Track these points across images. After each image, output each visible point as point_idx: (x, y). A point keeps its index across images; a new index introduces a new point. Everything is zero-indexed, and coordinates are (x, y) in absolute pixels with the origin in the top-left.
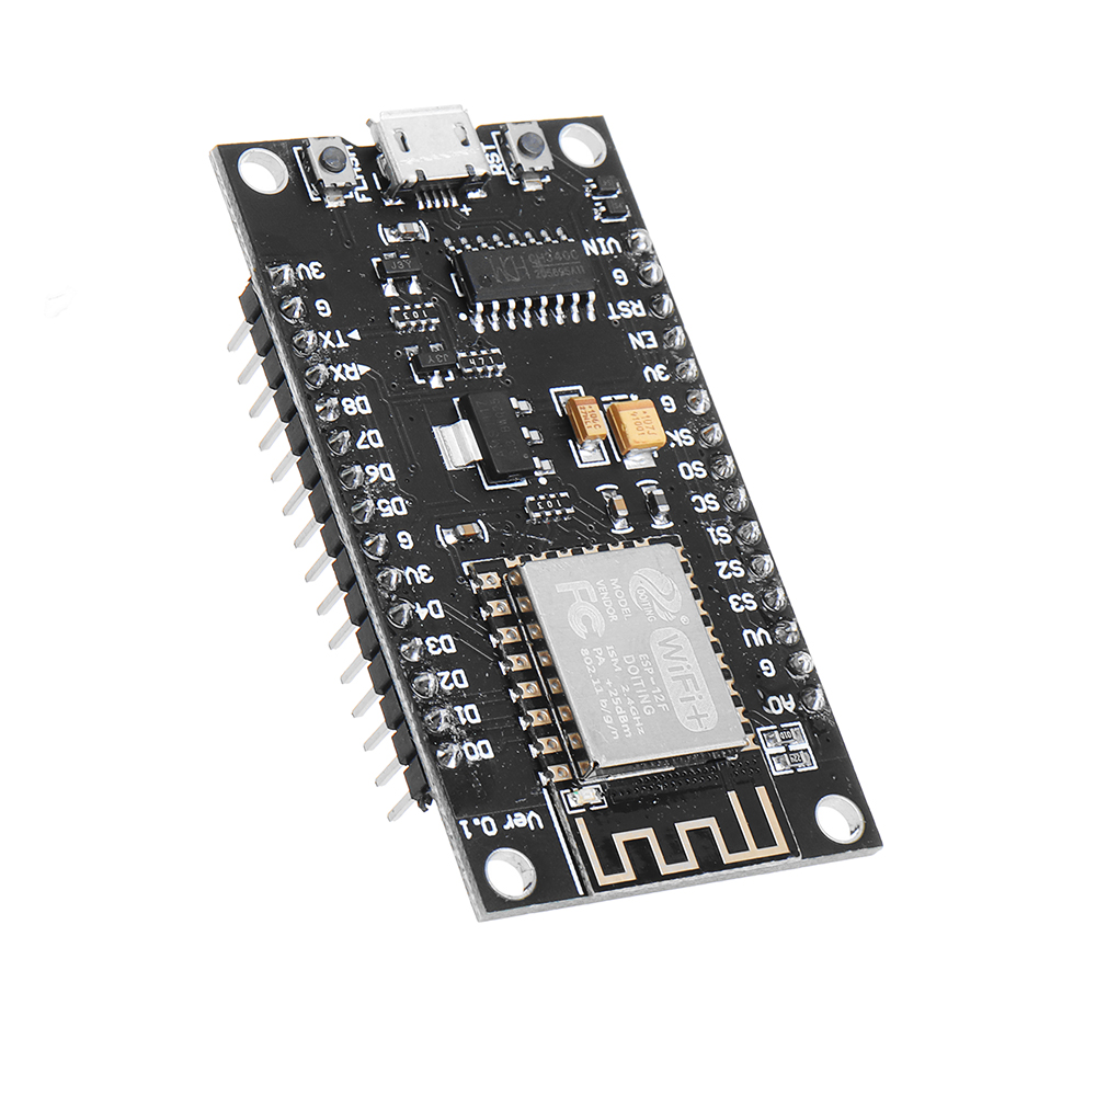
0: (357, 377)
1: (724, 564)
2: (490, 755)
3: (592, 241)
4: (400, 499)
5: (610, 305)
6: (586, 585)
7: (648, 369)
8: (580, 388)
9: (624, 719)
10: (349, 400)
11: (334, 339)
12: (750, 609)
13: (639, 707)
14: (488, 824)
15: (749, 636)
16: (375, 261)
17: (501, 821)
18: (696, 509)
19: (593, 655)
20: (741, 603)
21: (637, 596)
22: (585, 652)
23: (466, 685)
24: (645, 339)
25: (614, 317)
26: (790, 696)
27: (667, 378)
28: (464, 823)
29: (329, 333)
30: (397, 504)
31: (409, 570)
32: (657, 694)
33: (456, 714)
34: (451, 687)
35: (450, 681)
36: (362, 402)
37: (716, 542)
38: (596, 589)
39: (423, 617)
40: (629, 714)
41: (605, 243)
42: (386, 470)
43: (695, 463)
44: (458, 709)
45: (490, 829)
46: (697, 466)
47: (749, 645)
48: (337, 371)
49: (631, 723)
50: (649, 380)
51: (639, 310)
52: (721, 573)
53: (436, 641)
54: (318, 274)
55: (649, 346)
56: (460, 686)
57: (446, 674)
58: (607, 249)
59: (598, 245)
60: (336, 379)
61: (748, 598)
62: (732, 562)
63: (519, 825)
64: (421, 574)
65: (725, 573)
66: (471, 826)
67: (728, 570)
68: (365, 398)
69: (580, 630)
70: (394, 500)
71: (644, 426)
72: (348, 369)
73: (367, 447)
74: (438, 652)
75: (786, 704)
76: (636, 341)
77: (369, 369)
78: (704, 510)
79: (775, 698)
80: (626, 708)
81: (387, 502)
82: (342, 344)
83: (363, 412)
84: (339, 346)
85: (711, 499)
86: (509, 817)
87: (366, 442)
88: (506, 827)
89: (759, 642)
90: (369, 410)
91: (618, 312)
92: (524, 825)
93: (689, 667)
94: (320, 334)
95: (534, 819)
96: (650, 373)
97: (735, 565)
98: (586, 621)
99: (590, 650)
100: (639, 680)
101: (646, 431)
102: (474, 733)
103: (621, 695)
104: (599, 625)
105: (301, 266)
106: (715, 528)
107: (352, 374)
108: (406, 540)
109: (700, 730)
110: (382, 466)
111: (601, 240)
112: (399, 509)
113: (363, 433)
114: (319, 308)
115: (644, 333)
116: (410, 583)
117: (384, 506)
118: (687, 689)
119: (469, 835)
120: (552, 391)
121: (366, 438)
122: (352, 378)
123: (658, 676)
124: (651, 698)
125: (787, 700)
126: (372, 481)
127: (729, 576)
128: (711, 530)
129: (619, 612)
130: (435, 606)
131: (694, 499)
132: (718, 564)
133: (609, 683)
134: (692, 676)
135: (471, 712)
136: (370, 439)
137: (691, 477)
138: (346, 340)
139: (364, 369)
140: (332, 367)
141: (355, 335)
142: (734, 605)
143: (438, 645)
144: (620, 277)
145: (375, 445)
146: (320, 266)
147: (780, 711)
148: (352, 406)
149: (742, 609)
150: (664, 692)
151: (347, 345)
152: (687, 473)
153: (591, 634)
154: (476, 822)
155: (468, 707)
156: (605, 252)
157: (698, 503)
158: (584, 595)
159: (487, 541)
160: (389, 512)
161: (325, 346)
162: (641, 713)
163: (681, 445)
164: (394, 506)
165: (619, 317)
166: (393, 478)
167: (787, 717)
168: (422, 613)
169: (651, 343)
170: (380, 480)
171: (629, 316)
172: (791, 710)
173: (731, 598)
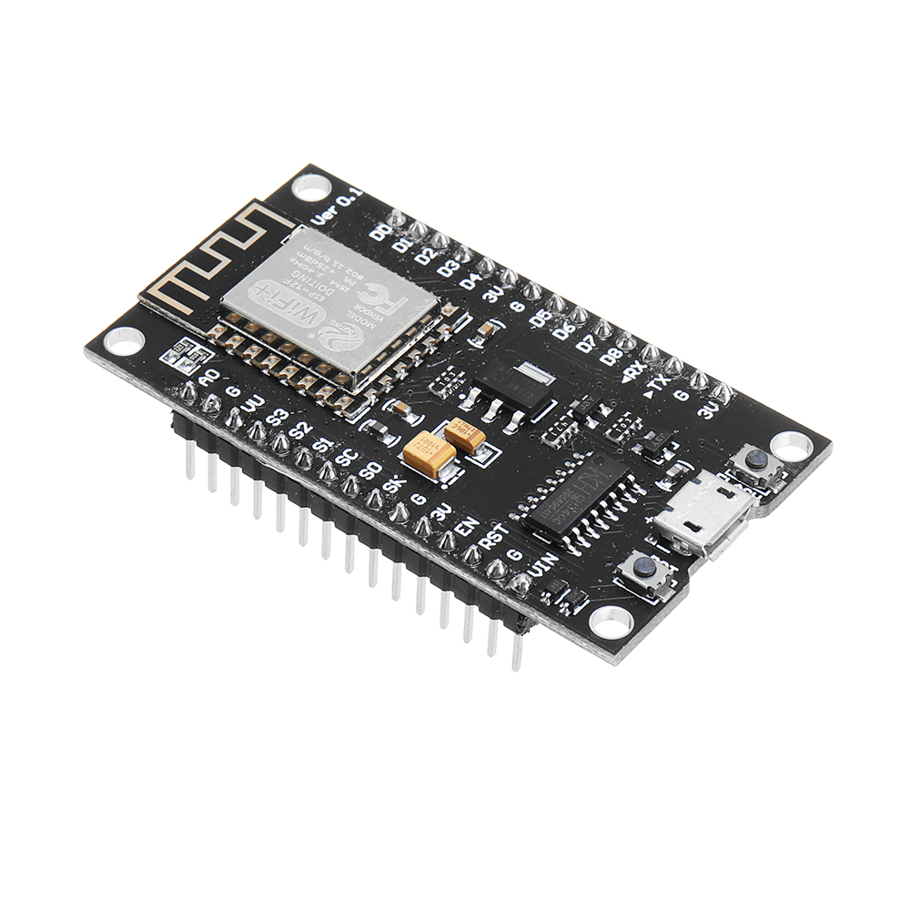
0: (626, 372)
1: (307, 430)
2: (372, 235)
3: (553, 564)
4: (540, 326)
5: (507, 532)
6: (389, 313)
7: (449, 511)
8: (484, 467)
9: (308, 259)
10: (619, 357)
11: (659, 383)
12: (270, 417)
13: (303, 272)
14: (345, 202)
15: (259, 402)
16: (677, 446)
17: (338, 208)
18: (350, 450)
19: (354, 279)
20: (278, 416)
21: (352, 328)
22: (360, 278)
23: (417, 259)
24: (466, 529)
25: (498, 526)
26: (206, 385)
27: (432, 515)
28: (359, 194)
29: (665, 384)
30: (539, 322)
31: (502, 293)
32: (297, 286)
33: (410, 241)
34: (424, 252)
35: (428, 254)
36: (610, 361)
37: (322, 440)
38: (380, 314)
39: (472, 275)
40: (308, 264)
41: (543, 569)
42: (563, 335)
43: (373, 476)
44: (411, 244)
45: (342, 201)
46: (369, 476)
47: (255, 396)
48: (641, 368)
49: (301, 260)
50: (443, 504)
51: (485, 543)
52: (305, 425)
53: (453, 269)
54: (703, 413)
55: (460, 525)
56: (420, 256)
57: (433, 256)
58: (538, 566)
59: (547, 564)
60: (637, 362)
61: (276, 422)
62: (302, 435)
63: (326, 213)
64: (492, 296)
65: (302, 426)
66: (354, 195)
67: (302, 429)
68: (611, 364)
69: (372, 287)
70: (543, 323)
71: (426, 445)
72: (635, 373)
73: (585, 339)
74: (447, 264)
75: (206, 379)
76: (471, 523)
77: (623, 382)
78: (345, 453)
79: (216, 378)
80: (312, 266)
81: (546, 319)
82: (652, 384)
83: (605, 356)
84: (653, 382)
85: (345, 462)
86: (336, 213)
87: (588, 342)
88: (333, 207)
89: (250, 402)
90: (602, 359)
91: (498, 532)
92: (323, 215)
93: (289, 312)
94: (669, 380)
95: (319, 221)
96: (446, 509)
97: (299, 435)
98: (373, 294)
99: (358, 281)
100: (315, 285)
101: (422, 443)
102: (390, 239)
103: (321, 271)
104: (363, 297)
105: (717, 409)
106: (329, 448)
107: (630, 372)
108: (517, 307)
109: (256, 284)
110: (567, 336)
111: (547, 569)
112: (536, 320)
113: (594, 345)
114: (684, 394)
115: (470, 531)
116: (495, 287)
117: (546, 316)
118: (280, 300)
119: (351, 190)
120: (500, 452)
121: (589, 343)
122: (628, 370)
123: (305, 295)
124: (300, 282)
125: (207, 382)
126: (565, 323)
127: (298, 426)
128: (331, 444)
129: (357, 312)
130: (470, 285)
131: (356, 455)
132: (311, 428)
133: (332, 271)
134: (283, 309)
135: (401, 248)
136: (586, 345)
137: (369, 466)
138: (651, 388)
139: (626, 380)
140: (646, 366)
141: (649, 395)
142: (282, 412)
143: (450, 267)
144: (515, 555)
145: (581, 344)
146: (706, 418)
147: (207, 373)
148: (614, 354)
149: (275, 413)
150: (294, 289)
151: (648, 386)
152: (372, 467)
153: (365, 289)
154: (353, 199)
155: (405, 249)
156: (538, 563)
157: (351, 454)
158: (386, 306)
159: (469, 340)
160: (540, 315)
161: (660, 375)
162: (300, 269)
163: (391, 480)
164: (539, 319)
165: (495, 529)
166: (555, 334)
167: (201, 373)
168: (474, 277)
169: (460, 529)
170: (561, 327)
171: (489, 535)
172: (200, 379)
173: (287, 414)
